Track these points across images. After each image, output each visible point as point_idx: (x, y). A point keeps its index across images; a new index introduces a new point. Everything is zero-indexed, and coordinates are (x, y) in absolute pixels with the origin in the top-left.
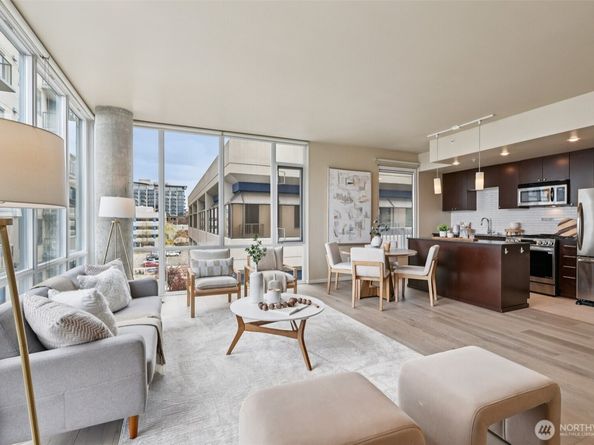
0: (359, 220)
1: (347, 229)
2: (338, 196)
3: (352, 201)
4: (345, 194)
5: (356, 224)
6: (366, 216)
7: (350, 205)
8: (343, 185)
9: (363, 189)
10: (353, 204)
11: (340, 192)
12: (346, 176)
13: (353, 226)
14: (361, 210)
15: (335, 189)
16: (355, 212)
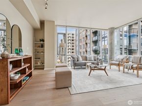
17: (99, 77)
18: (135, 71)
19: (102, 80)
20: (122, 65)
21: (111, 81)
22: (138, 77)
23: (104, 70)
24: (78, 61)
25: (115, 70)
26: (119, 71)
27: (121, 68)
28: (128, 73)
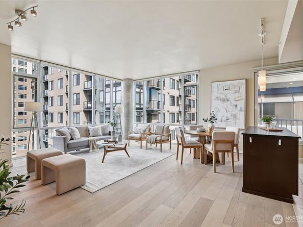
0: (234, 113)
1: (225, 118)
2: (218, 98)
3: (228, 100)
4: (223, 96)
5: (231, 116)
6: (241, 110)
7: (226, 104)
8: (221, 91)
9: (239, 91)
10: (229, 103)
11: (219, 95)
12: (223, 86)
13: (229, 117)
14: (236, 106)
15: (215, 95)
16: (230, 108)
17: (119, 162)
18: (158, 144)
19: (124, 165)
20: (144, 139)
21: (136, 163)
22: (161, 152)
23: (125, 149)
24: (72, 139)
25: (136, 147)
26: (141, 148)
27: (144, 142)
28: (151, 149)
